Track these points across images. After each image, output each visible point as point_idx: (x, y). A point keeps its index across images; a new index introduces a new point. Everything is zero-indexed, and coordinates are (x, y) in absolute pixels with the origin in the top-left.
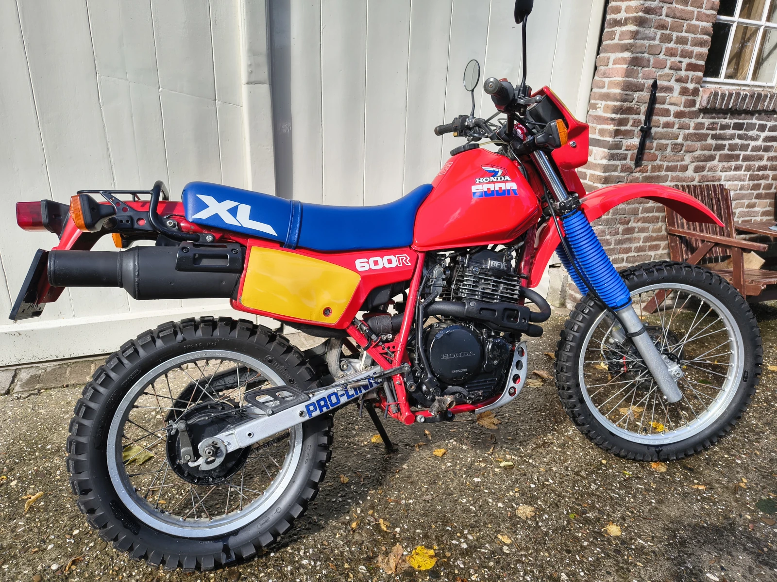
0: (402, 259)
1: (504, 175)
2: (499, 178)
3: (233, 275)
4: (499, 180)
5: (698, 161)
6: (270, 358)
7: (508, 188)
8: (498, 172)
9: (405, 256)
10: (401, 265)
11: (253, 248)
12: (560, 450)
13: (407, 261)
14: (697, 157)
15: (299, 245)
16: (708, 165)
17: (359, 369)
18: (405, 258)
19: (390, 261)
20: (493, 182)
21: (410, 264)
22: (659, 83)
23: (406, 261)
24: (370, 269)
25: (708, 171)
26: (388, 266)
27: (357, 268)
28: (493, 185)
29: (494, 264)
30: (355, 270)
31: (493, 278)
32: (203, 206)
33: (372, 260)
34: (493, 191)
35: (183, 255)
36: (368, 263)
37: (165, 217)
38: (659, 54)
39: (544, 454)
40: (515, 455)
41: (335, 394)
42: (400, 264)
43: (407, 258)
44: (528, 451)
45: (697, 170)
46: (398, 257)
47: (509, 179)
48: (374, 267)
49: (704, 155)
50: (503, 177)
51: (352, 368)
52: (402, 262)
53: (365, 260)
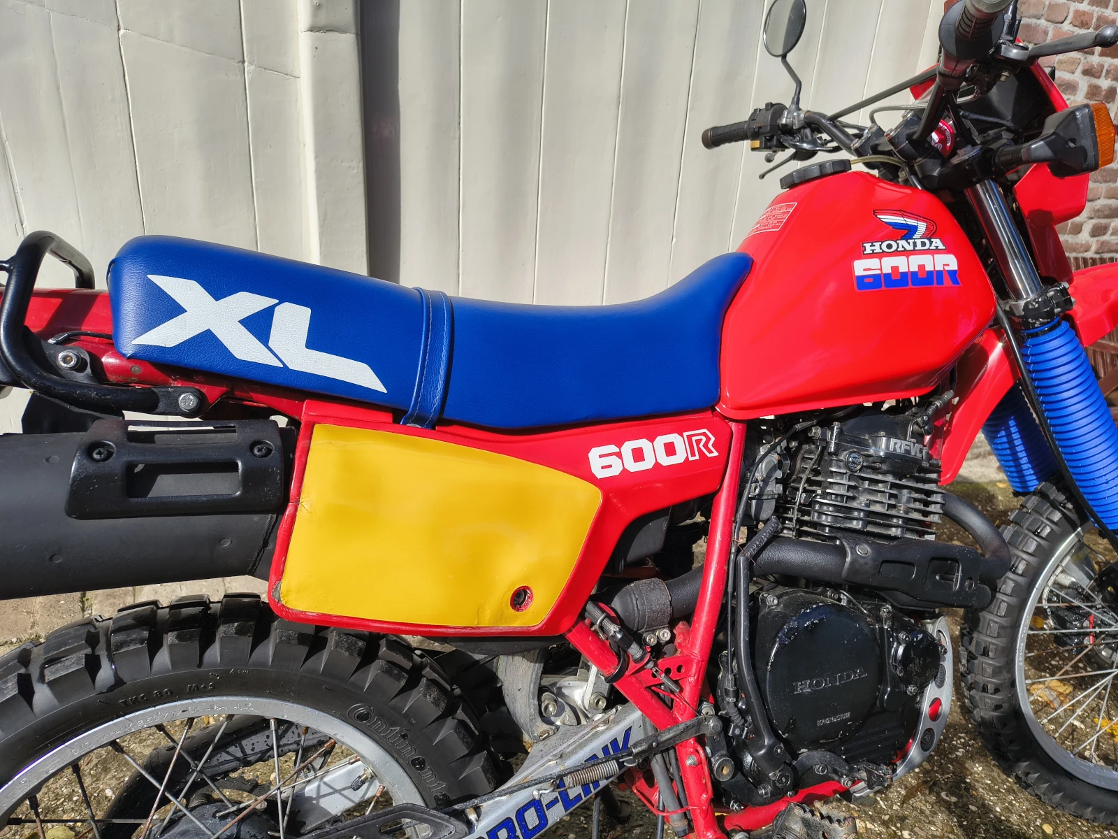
0: (698, 442)
1: (929, 235)
2: (919, 242)
3: (256, 518)
4: (919, 247)
5: (1099, 217)
6: (362, 710)
7: (939, 267)
8: (915, 229)
9: (704, 434)
10: (697, 457)
11: (318, 429)
12: (954, 799)
13: (710, 446)
14: (1098, 210)
15: (446, 416)
16: (1113, 225)
17: (579, 702)
18: (704, 439)
19: (670, 449)
20: (906, 253)
21: (715, 454)
22: (1058, 74)
23: (706, 446)
24: (625, 471)
25: (1113, 234)
26: (666, 461)
27: (594, 471)
28: (904, 258)
29: (897, 447)
30: (591, 479)
31: (890, 478)
32: (169, 309)
33: (628, 447)
34: (904, 275)
35: (91, 468)
36: (619, 455)
37: (51, 341)
38: (1062, 22)
39: (927, 812)
40: (872, 819)
41: (535, 803)
42: (693, 454)
43: (708, 439)
44: (895, 807)
45: (1098, 231)
46: (689, 437)
47: (941, 246)
48: (634, 467)
49: (1110, 207)
50: (927, 241)
51: (567, 708)
52: (699, 449)
53: (612, 448)
